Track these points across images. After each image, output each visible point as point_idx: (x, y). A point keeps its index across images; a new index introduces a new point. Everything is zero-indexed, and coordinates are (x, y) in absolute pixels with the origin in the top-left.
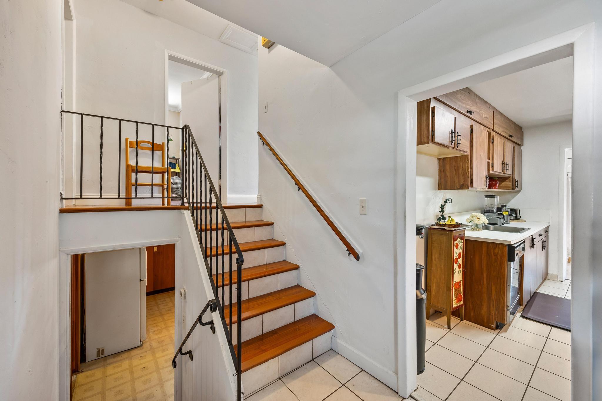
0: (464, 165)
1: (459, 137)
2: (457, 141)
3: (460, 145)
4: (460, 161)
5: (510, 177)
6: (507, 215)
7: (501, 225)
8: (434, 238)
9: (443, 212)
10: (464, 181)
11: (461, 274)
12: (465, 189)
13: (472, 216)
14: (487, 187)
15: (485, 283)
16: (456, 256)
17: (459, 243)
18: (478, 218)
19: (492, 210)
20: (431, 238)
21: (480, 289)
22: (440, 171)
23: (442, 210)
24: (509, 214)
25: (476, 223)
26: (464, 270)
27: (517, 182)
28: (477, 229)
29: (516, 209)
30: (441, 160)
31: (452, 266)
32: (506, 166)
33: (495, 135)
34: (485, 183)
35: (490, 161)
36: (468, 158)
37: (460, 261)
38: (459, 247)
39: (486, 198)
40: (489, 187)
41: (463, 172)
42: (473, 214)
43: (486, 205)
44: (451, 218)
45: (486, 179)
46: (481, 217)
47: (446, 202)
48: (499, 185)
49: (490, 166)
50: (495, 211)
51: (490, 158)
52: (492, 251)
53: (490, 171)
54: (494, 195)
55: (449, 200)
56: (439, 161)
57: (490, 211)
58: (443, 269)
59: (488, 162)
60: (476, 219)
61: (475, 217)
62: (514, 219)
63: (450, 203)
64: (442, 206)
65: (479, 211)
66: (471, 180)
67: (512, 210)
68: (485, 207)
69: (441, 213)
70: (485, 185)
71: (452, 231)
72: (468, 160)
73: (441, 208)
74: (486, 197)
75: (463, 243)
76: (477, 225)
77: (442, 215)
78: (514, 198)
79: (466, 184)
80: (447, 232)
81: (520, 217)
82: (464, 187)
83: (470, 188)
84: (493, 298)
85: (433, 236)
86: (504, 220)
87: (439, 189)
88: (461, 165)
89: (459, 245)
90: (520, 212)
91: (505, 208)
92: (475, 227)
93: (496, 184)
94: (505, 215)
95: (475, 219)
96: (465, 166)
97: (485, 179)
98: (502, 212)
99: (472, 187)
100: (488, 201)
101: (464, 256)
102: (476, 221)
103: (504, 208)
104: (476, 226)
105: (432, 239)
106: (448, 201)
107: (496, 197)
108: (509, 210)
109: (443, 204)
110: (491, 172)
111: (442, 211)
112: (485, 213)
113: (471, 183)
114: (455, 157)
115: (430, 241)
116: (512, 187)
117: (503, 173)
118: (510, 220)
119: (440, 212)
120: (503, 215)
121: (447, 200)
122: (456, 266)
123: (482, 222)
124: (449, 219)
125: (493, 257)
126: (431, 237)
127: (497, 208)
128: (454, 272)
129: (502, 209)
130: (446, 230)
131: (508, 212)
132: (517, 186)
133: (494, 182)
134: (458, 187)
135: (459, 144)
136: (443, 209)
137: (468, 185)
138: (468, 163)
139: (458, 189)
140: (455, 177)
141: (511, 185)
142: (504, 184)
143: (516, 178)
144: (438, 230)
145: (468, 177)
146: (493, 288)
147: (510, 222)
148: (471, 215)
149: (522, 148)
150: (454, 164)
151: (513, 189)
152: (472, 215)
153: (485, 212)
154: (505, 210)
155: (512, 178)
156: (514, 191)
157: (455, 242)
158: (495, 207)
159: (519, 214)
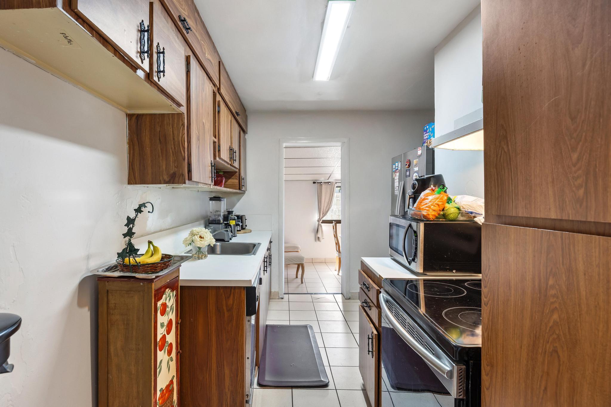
0: (176, 132)
1: (162, 55)
2: (159, 66)
3: (164, 75)
4: (170, 124)
5: (236, 172)
6: (234, 225)
7: (229, 241)
8: (112, 301)
9: (131, 237)
10: (177, 167)
11: (173, 364)
12: (178, 183)
13: (193, 234)
14: (213, 183)
15: (214, 366)
16: (161, 331)
17: (167, 302)
18: (201, 237)
19: (218, 219)
20: (105, 303)
21: (206, 379)
22: (131, 143)
23: (130, 230)
24: (236, 224)
25: (199, 246)
26: (179, 352)
27: (243, 180)
28: (200, 256)
29: (242, 216)
30: (134, 118)
31: (153, 361)
32: (234, 154)
33: (221, 101)
34: (211, 176)
35: (216, 140)
36: (182, 121)
37: (171, 338)
38: (167, 309)
39: (211, 202)
40: (215, 185)
41: (175, 148)
42: (194, 229)
43: (211, 213)
44: (153, 246)
45: (212, 168)
46: (206, 234)
47: (139, 210)
48: (225, 182)
49: (216, 149)
50: (222, 221)
51: (216, 135)
52: (224, 302)
53: (216, 157)
54: (219, 197)
55: (145, 207)
56: (130, 120)
57: (215, 220)
58: (133, 372)
59: (214, 142)
60: (199, 239)
61: (197, 235)
62: (241, 229)
63: (149, 212)
64: (130, 221)
65: (202, 222)
66: (189, 165)
67: (238, 217)
68: (209, 214)
69: (127, 238)
70: (211, 178)
71: (151, 280)
72: (182, 125)
73: (127, 225)
74: (211, 199)
75: (177, 295)
76: (200, 248)
77: (130, 245)
78: (240, 201)
79: (181, 172)
80: (142, 284)
81: (246, 226)
82: (177, 179)
83: (187, 181)
84: (227, 390)
85: (110, 297)
86: (232, 233)
87: (129, 183)
88: (171, 133)
89: (168, 304)
90: (245, 219)
91: (232, 215)
92: (196, 253)
93: (221, 181)
94: (232, 225)
95: (197, 238)
96: (178, 135)
97: (210, 167)
98: (229, 222)
99: (191, 180)
100: (213, 204)
101: (178, 323)
102: (199, 243)
103: (230, 216)
104: (199, 251)
105: (108, 303)
106: (143, 209)
107: (222, 199)
108: (236, 218)
109: (132, 215)
110: (217, 159)
111: (130, 234)
112: (210, 225)
113: (190, 171)
114: (159, 114)
115: (103, 309)
116: (238, 186)
117: (230, 164)
118: (238, 231)
119: (125, 235)
120: (230, 226)
121: (141, 206)
122: (162, 356)
123: (206, 243)
124: (149, 247)
125: (226, 314)
126: (105, 299)
127: (224, 215)
128: (158, 371)
129: (229, 217)
130: (138, 278)
131: (234, 221)
132: (244, 186)
133: (220, 178)
134: (166, 178)
135: (162, 74)
136: (132, 229)
137: (183, 175)
138: (182, 130)
139: (166, 182)
140: (161, 158)
141: (237, 184)
142: (230, 181)
143: (242, 174)
144: (121, 281)
145: (184, 159)
146: (227, 371)
147: (237, 233)
148: (190, 232)
149: (247, 136)
150: (158, 130)
151: (239, 189)
152: (192, 231)
153: (209, 223)
154: (232, 218)
155: (238, 174)
156: (241, 192)
157: (159, 303)
158: (222, 214)
159: (245, 223)
